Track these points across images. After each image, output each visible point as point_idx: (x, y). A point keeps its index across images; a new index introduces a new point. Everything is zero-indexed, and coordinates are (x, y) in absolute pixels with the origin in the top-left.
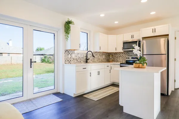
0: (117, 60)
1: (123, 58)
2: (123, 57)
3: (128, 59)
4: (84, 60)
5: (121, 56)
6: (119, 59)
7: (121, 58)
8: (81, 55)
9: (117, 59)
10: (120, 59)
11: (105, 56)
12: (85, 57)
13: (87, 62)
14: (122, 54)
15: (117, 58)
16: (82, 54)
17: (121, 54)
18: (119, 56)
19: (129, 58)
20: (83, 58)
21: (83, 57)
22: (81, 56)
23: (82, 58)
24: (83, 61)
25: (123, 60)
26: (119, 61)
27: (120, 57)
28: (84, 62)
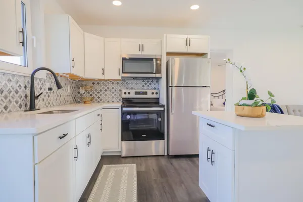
0: (99, 98)
1: (113, 93)
2: (113, 90)
3: (127, 96)
4: (20, 101)
5: (108, 88)
6: (103, 95)
7: (108, 92)
8: (9, 80)
9: (98, 95)
10: (106, 95)
11: (70, 87)
12: (23, 88)
13: (32, 107)
14: (113, 83)
15: (98, 93)
16: (13, 75)
17: (108, 83)
18: (103, 88)
19: (129, 93)
20: (17, 92)
21: (16, 87)
22: (9, 85)
23: (13, 92)
24: (17, 102)
25: (113, 97)
26: (104, 100)
27: (106, 90)
28: (20, 106)
